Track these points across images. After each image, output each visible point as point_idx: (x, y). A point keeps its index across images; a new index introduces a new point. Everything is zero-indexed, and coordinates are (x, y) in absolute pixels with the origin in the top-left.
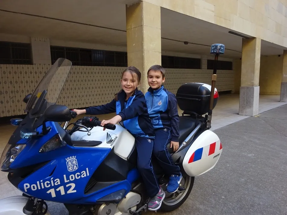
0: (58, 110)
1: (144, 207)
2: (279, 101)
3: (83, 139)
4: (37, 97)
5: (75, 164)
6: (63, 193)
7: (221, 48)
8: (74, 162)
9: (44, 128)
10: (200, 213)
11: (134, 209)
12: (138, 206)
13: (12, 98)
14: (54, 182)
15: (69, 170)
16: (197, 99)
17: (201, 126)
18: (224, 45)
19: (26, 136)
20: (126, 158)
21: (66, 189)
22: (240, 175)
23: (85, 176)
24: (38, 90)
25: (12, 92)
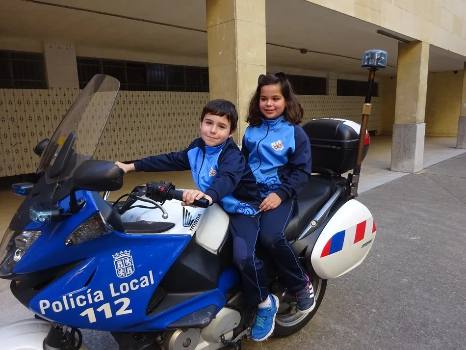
0: (98, 170)
1: (245, 332)
2: (456, 148)
3: (142, 220)
4: (58, 145)
5: (129, 264)
6: (108, 314)
7: (381, 57)
8: (127, 261)
9: (74, 201)
10: (336, 337)
11: (229, 336)
12: (236, 332)
13: (14, 146)
14: (93, 297)
15: (118, 275)
16: (334, 147)
17: (341, 194)
18: (386, 53)
19: (41, 217)
20: (215, 251)
21: (115, 308)
22: (399, 272)
23: (147, 284)
24: (60, 133)
25: (15, 135)
